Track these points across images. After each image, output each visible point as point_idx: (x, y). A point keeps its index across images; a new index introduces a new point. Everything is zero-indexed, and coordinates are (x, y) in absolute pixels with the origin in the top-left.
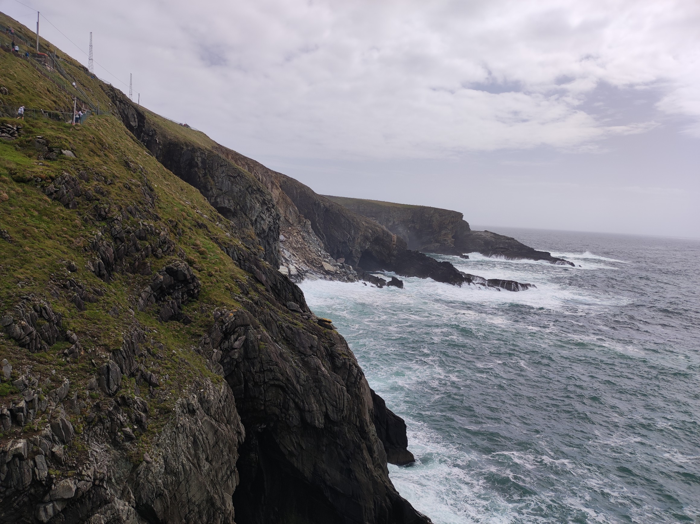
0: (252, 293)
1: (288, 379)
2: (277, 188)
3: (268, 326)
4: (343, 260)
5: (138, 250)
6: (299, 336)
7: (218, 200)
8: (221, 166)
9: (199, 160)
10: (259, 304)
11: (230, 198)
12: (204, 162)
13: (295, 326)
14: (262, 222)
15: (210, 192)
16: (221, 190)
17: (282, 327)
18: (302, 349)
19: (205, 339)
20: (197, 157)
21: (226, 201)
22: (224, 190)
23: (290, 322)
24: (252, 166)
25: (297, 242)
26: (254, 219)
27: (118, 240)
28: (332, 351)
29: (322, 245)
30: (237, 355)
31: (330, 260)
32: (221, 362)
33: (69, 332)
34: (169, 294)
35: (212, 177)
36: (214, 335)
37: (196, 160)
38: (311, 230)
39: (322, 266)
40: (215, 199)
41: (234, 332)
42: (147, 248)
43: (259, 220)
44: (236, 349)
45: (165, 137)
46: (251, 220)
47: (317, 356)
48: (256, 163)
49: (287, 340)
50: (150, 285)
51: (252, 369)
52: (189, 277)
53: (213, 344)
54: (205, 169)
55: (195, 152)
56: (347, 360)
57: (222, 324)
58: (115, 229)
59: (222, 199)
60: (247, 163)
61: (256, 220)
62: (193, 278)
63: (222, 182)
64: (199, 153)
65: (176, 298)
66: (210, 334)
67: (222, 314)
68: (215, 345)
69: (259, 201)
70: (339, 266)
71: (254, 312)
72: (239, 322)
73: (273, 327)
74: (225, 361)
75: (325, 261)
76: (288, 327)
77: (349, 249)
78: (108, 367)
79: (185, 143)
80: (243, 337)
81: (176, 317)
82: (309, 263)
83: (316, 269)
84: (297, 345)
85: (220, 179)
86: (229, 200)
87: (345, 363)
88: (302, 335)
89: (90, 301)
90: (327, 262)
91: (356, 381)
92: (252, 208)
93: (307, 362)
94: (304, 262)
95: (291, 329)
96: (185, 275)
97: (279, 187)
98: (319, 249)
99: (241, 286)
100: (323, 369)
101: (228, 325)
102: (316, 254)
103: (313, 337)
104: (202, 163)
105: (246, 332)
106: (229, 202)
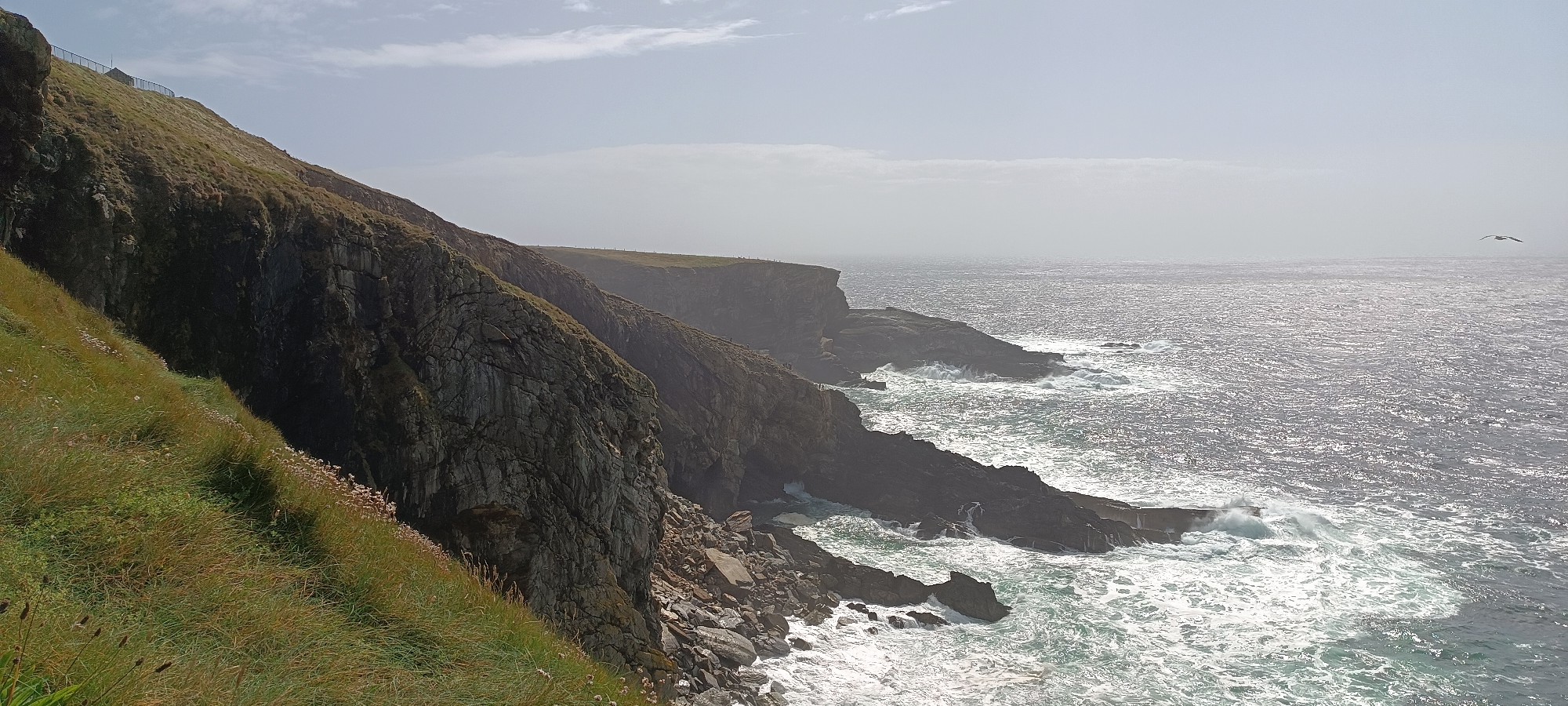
4: (745, 521)
9: (343, 286)
11: (507, 452)
12: (368, 289)
16: (462, 421)
20: (337, 268)
21: (492, 474)
22: (473, 416)
35: (417, 365)
37: (332, 288)
40: (443, 478)
54: (377, 330)
59: (473, 469)
63: (464, 382)
64: (340, 250)
69: (613, 435)
70: (743, 545)
75: (709, 545)
79: (269, 200)
86: (502, 464)
90: (714, 545)
104: (360, 296)
106: (504, 471)
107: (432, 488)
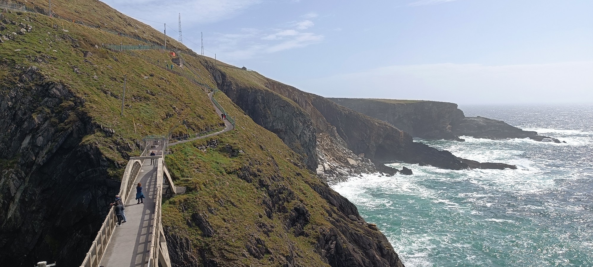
0: (334, 215)
1: (359, 263)
2: (310, 105)
3: (345, 234)
4: (363, 155)
5: (280, 200)
6: (362, 238)
7: (274, 124)
8: (274, 100)
9: (260, 98)
10: (338, 221)
11: (282, 122)
12: (263, 99)
13: (359, 232)
14: (304, 136)
15: (269, 119)
16: (276, 117)
17: (352, 234)
18: (364, 246)
19: (317, 244)
21: (280, 124)
22: (277, 117)
23: (356, 230)
24: (291, 91)
25: (327, 144)
26: (299, 135)
27: (272, 196)
28: (380, 246)
29: (346, 145)
30: (333, 253)
31: (353, 156)
32: (326, 256)
33: (269, 249)
34: (297, 221)
35: (269, 109)
36: (321, 242)
37: (258, 98)
38: (337, 134)
39: (348, 161)
40: (272, 124)
41: (330, 240)
42: (284, 198)
43: (302, 135)
44: (332, 249)
45: (237, 85)
46: (297, 136)
47: (373, 249)
48: (293, 89)
49: (355, 241)
50: (289, 218)
51: (341, 259)
52: (305, 211)
53: (321, 247)
54: (264, 104)
55: (257, 93)
56: (389, 251)
57: (324, 236)
58: (270, 191)
59: (277, 123)
60: (287, 90)
61: (300, 136)
62: (307, 211)
63: (276, 111)
64: (259, 93)
65: (301, 224)
66: (319, 242)
67: (323, 231)
68: (322, 248)
69: (301, 122)
70: (360, 160)
71: (336, 226)
72: (332, 234)
73: (347, 234)
74: (328, 255)
75: (349, 158)
76: (355, 233)
77: (367, 145)
78: (287, 264)
79: (251, 87)
80: (335, 242)
81: (302, 234)
82: (337, 160)
83: (343, 165)
84: (361, 243)
85: (274, 109)
87: (388, 252)
88: (364, 237)
89: (270, 231)
90: (351, 158)
91: (395, 262)
92: (297, 127)
93: (368, 253)
94: (334, 159)
95: (357, 234)
96: (303, 211)
97: (311, 104)
98: (344, 148)
99: (327, 211)
100: (377, 256)
101: (327, 237)
102: (342, 152)
103: (369, 238)
104: (262, 99)
105: (336, 239)
106: (281, 124)
107: (270, 125)
